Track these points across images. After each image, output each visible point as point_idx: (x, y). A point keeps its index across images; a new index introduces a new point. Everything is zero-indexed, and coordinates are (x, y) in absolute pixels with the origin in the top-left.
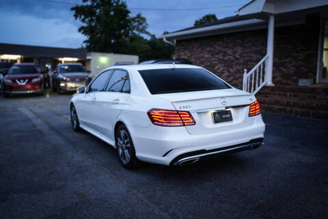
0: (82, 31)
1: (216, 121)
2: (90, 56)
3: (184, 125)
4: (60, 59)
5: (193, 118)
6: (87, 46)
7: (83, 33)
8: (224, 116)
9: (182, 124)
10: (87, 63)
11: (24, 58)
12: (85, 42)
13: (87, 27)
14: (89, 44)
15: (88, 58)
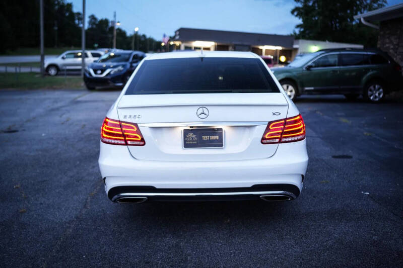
0: (296, 13)
1: (187, 145)
2: (298, 44)
3: (126, 144)
4: (261, 47)
5: (141, 135)
6: (300, 31)
7: (296, 16)
8: (205, 138)
9: (123, 142)
10: (293, 53)
11: (218, 46)
12: (298, 26)
13: (302, 8)
14: (302, 30)
15: (295, 46)
